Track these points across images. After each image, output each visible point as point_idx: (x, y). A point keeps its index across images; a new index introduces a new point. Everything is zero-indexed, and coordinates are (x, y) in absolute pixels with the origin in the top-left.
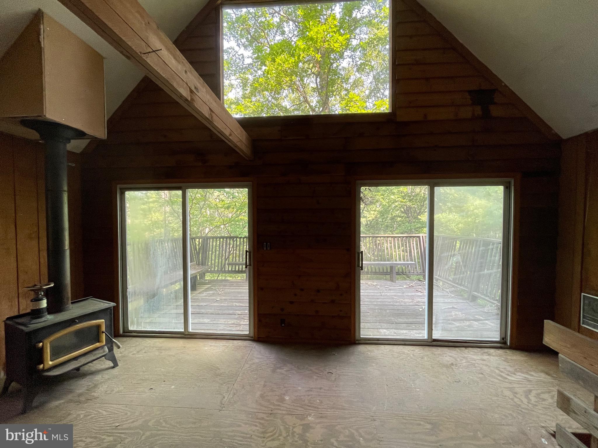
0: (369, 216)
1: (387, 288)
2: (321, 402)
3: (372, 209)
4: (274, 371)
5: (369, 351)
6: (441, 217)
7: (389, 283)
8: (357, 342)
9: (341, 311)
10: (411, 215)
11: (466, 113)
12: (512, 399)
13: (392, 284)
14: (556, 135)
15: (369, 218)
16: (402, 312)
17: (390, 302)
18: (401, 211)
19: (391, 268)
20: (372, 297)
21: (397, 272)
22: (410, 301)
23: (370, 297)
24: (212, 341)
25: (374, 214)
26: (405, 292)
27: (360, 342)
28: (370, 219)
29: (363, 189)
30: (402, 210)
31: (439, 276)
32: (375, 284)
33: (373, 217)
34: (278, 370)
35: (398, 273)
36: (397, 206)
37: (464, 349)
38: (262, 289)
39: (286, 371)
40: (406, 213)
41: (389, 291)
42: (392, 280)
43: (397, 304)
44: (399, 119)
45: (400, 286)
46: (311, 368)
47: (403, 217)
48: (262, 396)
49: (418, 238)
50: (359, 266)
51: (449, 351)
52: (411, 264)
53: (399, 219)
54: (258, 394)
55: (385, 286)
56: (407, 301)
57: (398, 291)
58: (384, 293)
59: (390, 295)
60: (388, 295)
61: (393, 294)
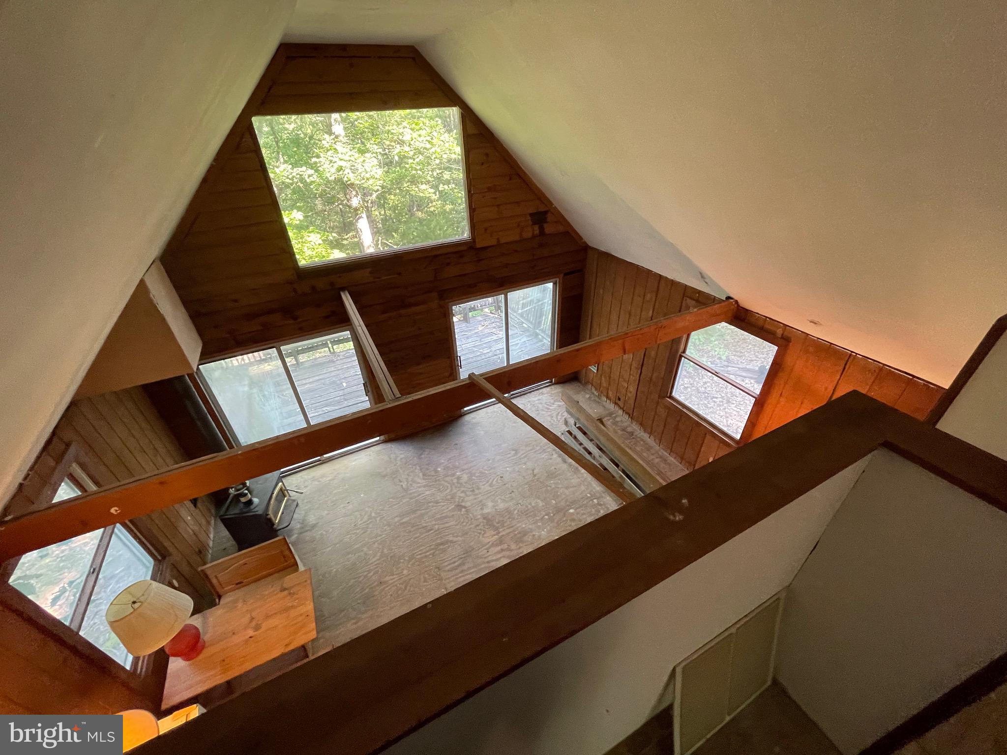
2: (459, 463)
4: (420, 458)
5: (473, 418)
8: (463, 414)
11: (528, 234)
12: (550, 422)
14: (585, 243)
22: (488, 351)
24: (350, 456)
27: (465, 413)
29: (454, 307)
34: (423, 456)
37: (529, 394)
39: (427, 455)
44: (478, 246)
45: (474, 329)
46: (443, 446)
48: (424, 475)
50: (458, 366)
51: (521, 399)
54: (421, 475)
55: (462, 332)
56: (485, 352)
57: (475, 338)
58: (464, 345)
59: (470, 346)
60: (468, 347)
61: (473, 344)
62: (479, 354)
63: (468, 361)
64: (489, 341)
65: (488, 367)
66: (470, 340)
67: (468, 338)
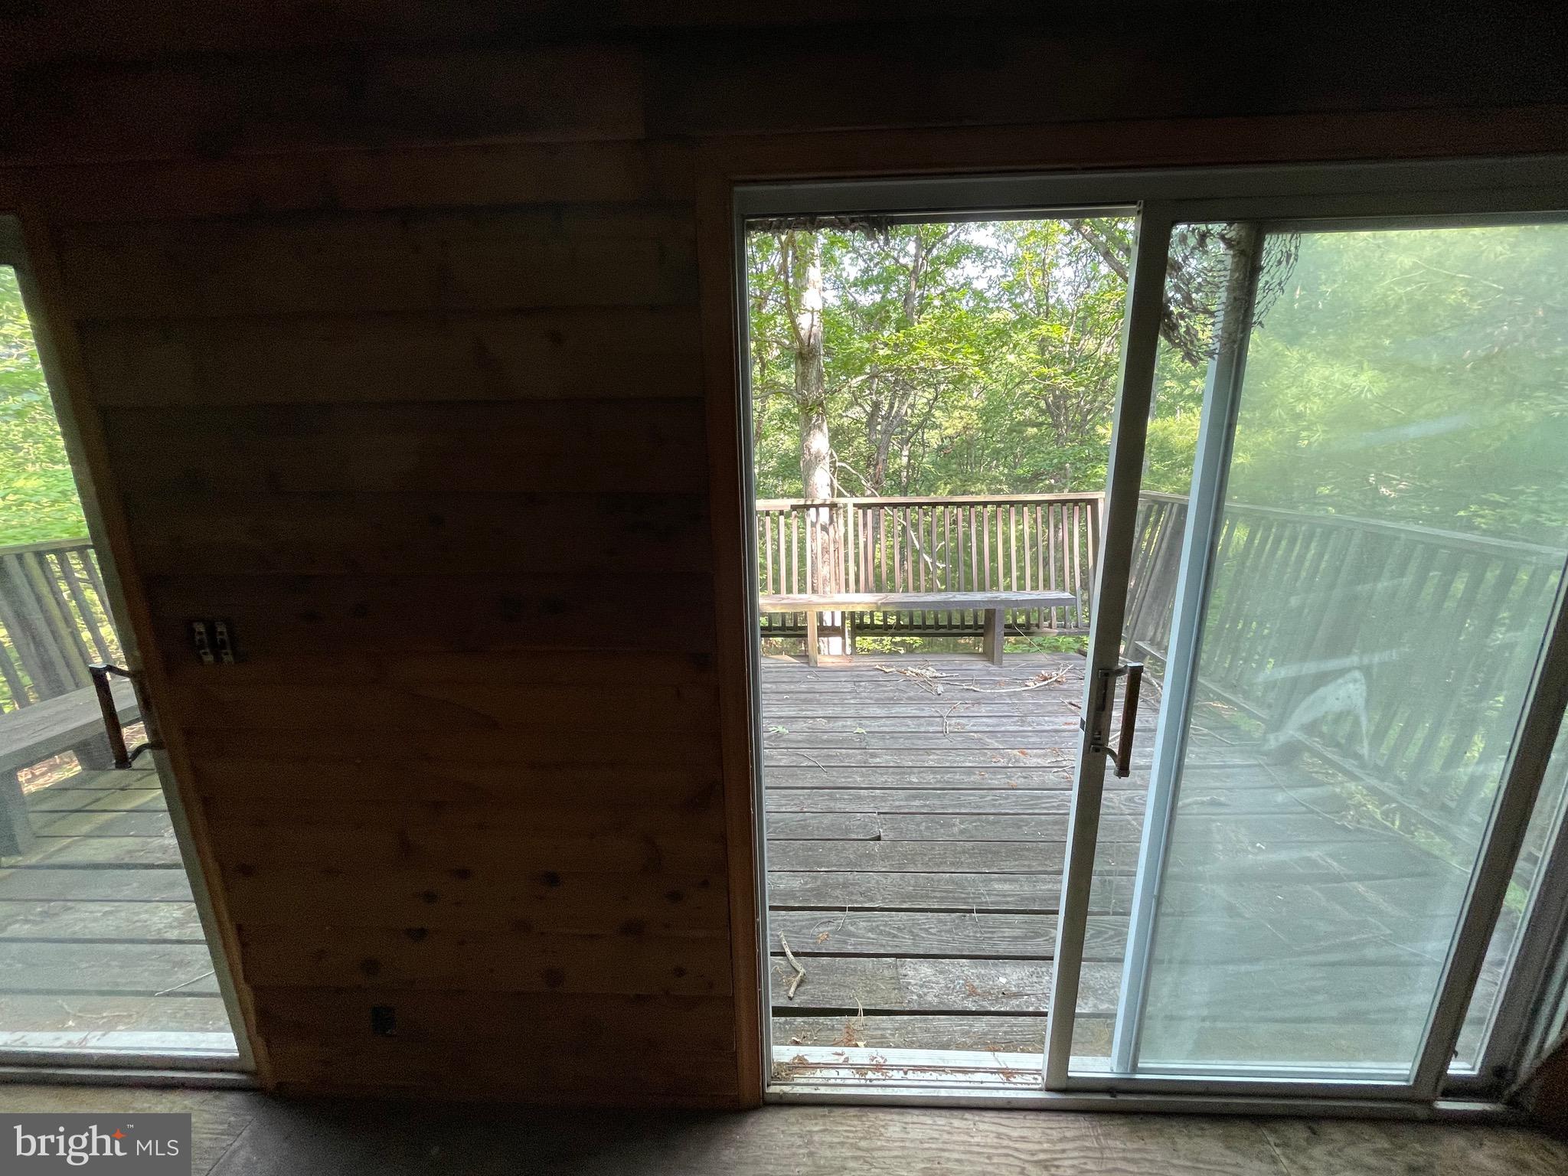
0: (947, 425)
1: (967, 695)
3: (955, 402)
6: (1174, 428)
7: (979, 665)
9: (680, 972)
10: (1066, 420)
13: (989, 673)
15: (946, 428)
16: (1009, 834)
17: (970, 770)
18: (1037, 406)
19: (990, 614)
20: (908, 744)
21: (1008, 626)
22: (1046, 762)
23: (901, 743)
25: (961, 418)
26: (1032, 713)
28: (950, 432)
30: (1043, 404)
31: (1152, 642)
32: (930, 672)
33: (960, 426)
35: (1011, 630)
36: (1026, 395)
38: (246, 871)
40: (1052, 414)
41: (976, 710)
42: (989, 655)
43: (995, 783)
45: (1013, 683)
47: (1042, 424)
49: (1089, 507)
52: (1058, 602)
53: (1034, 430)
55: (963, 681)
56: (1033, 762)
57: (1006, 708)
58: (954, 721)
59: (975, 729)
60: (968, 728)
61: (988, 726)
62: (1003, 762)
63: (947, 777)
64: (1057, 727)
65: (1026, 829)
66: (984, 710)
67: (978, 702)
